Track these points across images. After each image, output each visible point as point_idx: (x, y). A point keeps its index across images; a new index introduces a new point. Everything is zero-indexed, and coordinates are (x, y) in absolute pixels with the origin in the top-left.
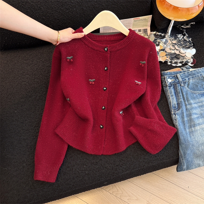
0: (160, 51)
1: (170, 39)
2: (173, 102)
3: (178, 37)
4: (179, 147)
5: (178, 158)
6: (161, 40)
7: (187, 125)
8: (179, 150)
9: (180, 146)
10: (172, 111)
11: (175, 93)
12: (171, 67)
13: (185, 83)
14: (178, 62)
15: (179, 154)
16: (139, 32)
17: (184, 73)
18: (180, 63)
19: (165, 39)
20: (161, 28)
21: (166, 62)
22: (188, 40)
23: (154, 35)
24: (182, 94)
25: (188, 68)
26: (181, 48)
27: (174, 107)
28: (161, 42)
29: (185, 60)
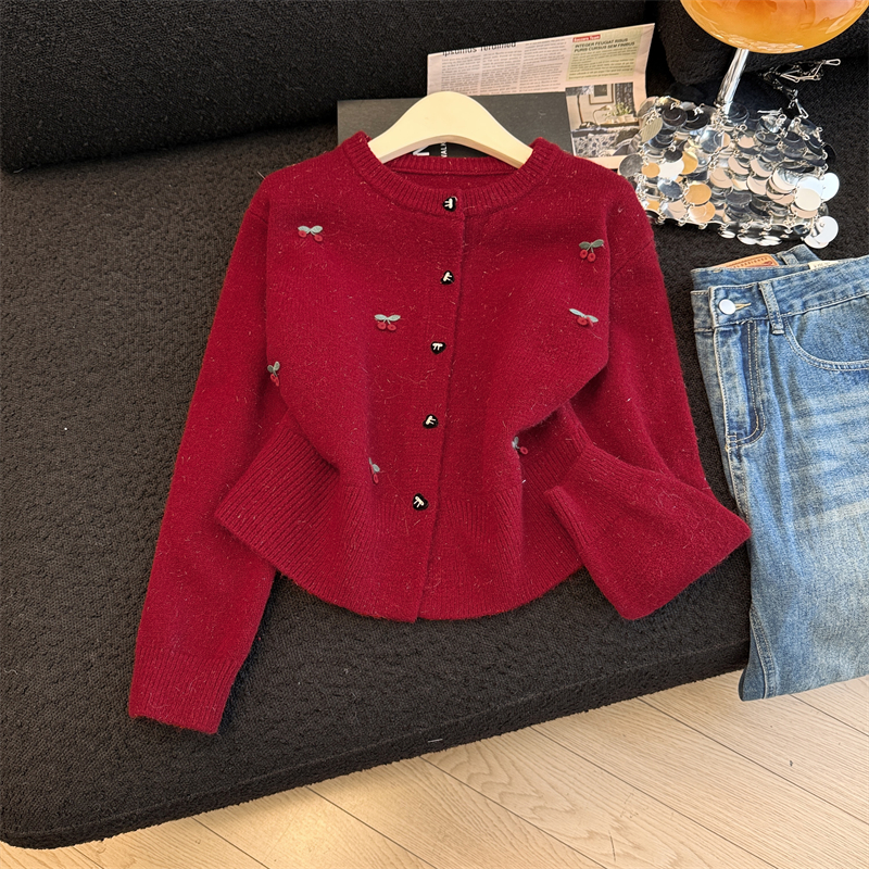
0: (685, 180)
1: (729, 129)
2: (730, 405)
3: (762, 122)
4: (751, 598)
5: (747, 644)
6: (691, 133)
7: (789, 504)
8: (749, 607)
9: (754, 591)
10: (728, 442)
11: (745, 362)
12: (736, 250)
13: (788, 321)
14: (762, 230)
15: (752, 624)
16: (596, 95)
17: (788, 280)
18: (773, 233)
19: (708, 128)
20: (692, 81)
21: (713, 229)
22: (806, 137)
23: (660, 112)
24: (775, 370)
25: (803, 255)
26: (776, 171)
27: (735, 424)
28: (690, 142)
29: (790, 224)
